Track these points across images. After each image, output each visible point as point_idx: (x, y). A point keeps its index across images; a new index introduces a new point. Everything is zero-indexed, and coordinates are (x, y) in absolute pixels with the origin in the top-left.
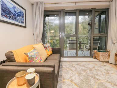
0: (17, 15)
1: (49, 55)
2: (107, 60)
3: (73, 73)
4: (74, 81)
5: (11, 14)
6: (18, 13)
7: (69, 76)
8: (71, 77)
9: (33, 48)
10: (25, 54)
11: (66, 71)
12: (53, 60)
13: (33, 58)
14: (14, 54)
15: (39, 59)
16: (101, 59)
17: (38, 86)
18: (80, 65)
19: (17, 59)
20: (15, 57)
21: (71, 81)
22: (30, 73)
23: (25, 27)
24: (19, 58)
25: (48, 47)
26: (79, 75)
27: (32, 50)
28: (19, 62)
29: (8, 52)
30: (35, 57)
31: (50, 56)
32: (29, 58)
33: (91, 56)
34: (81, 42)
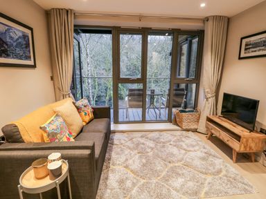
0: (15, 44)
1: (87, 121)
2: (195, 127)
3: (131, 154)
4: (130, 167)
5: (3, 46)
6: (17, 39)
7: (123, 158)
8: (127, 160)
9: (55, 112)
10: (41, 128)
11: (119, 150)
12: (94, 132)
13: (56, 134)
14: (20, 128)
15: (67, 134)
16: (185, 125)
17: (67, 178)
18: (147, 138)
19: (25, 137)
20: (22, 133)
21: (126, 167)
22: (54, 160)
23: (34, 66)
24: (30, 136)
25: (85, 106)
26: (140, 157)
27: (52, 118)
28: (31, 142)
29: (7, 126)
30: (59, 131)
31: (87, 124)
32: (48, 136)
33: (170, 120)
34: (153, 93)
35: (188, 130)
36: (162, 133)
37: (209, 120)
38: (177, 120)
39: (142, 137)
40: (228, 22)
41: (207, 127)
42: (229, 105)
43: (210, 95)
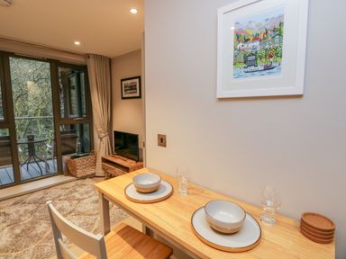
2: (93, 171)
16: (80, 173)
33: (60, 172)
34: (32, 139)
35: (84, 178)
36: (48, 191)
37: (104, 160)
38: (70, 168)
39: (15, 204)
40: (110, 63)
41: (103, 169)
42: (121, 142)
43: (103, 135)
